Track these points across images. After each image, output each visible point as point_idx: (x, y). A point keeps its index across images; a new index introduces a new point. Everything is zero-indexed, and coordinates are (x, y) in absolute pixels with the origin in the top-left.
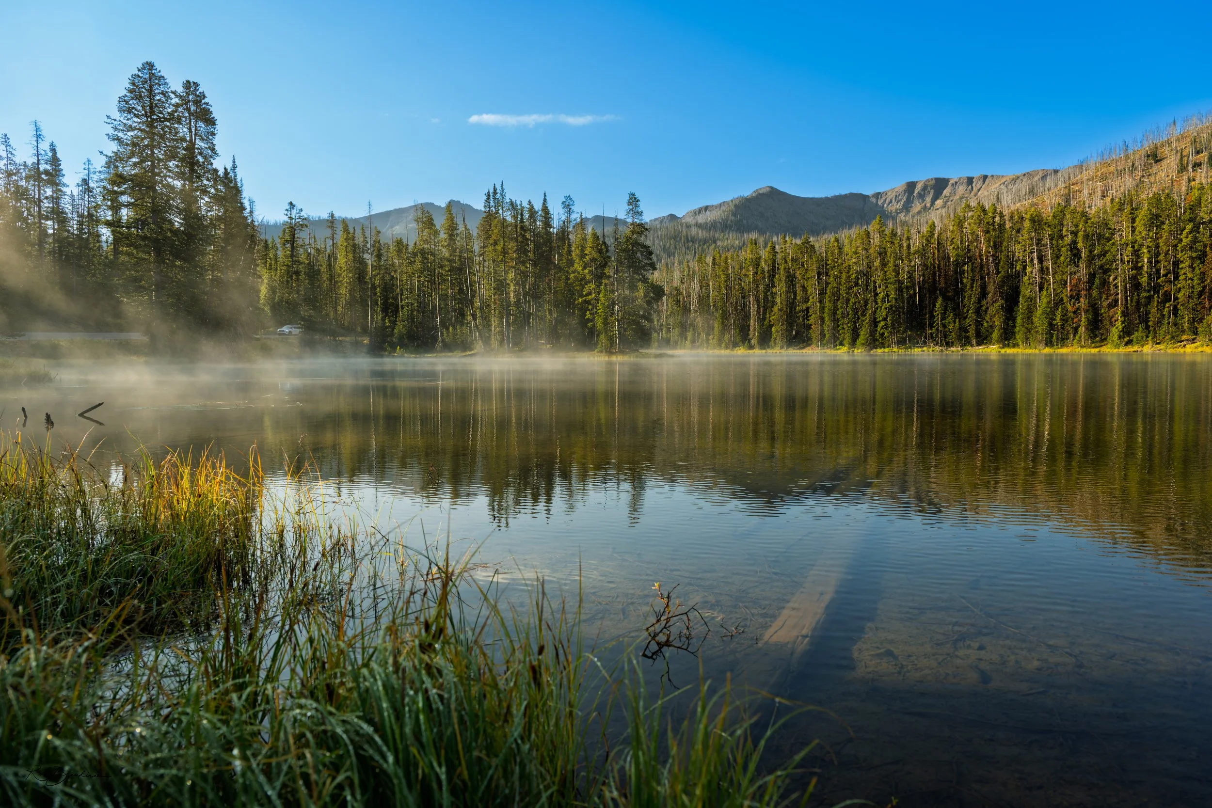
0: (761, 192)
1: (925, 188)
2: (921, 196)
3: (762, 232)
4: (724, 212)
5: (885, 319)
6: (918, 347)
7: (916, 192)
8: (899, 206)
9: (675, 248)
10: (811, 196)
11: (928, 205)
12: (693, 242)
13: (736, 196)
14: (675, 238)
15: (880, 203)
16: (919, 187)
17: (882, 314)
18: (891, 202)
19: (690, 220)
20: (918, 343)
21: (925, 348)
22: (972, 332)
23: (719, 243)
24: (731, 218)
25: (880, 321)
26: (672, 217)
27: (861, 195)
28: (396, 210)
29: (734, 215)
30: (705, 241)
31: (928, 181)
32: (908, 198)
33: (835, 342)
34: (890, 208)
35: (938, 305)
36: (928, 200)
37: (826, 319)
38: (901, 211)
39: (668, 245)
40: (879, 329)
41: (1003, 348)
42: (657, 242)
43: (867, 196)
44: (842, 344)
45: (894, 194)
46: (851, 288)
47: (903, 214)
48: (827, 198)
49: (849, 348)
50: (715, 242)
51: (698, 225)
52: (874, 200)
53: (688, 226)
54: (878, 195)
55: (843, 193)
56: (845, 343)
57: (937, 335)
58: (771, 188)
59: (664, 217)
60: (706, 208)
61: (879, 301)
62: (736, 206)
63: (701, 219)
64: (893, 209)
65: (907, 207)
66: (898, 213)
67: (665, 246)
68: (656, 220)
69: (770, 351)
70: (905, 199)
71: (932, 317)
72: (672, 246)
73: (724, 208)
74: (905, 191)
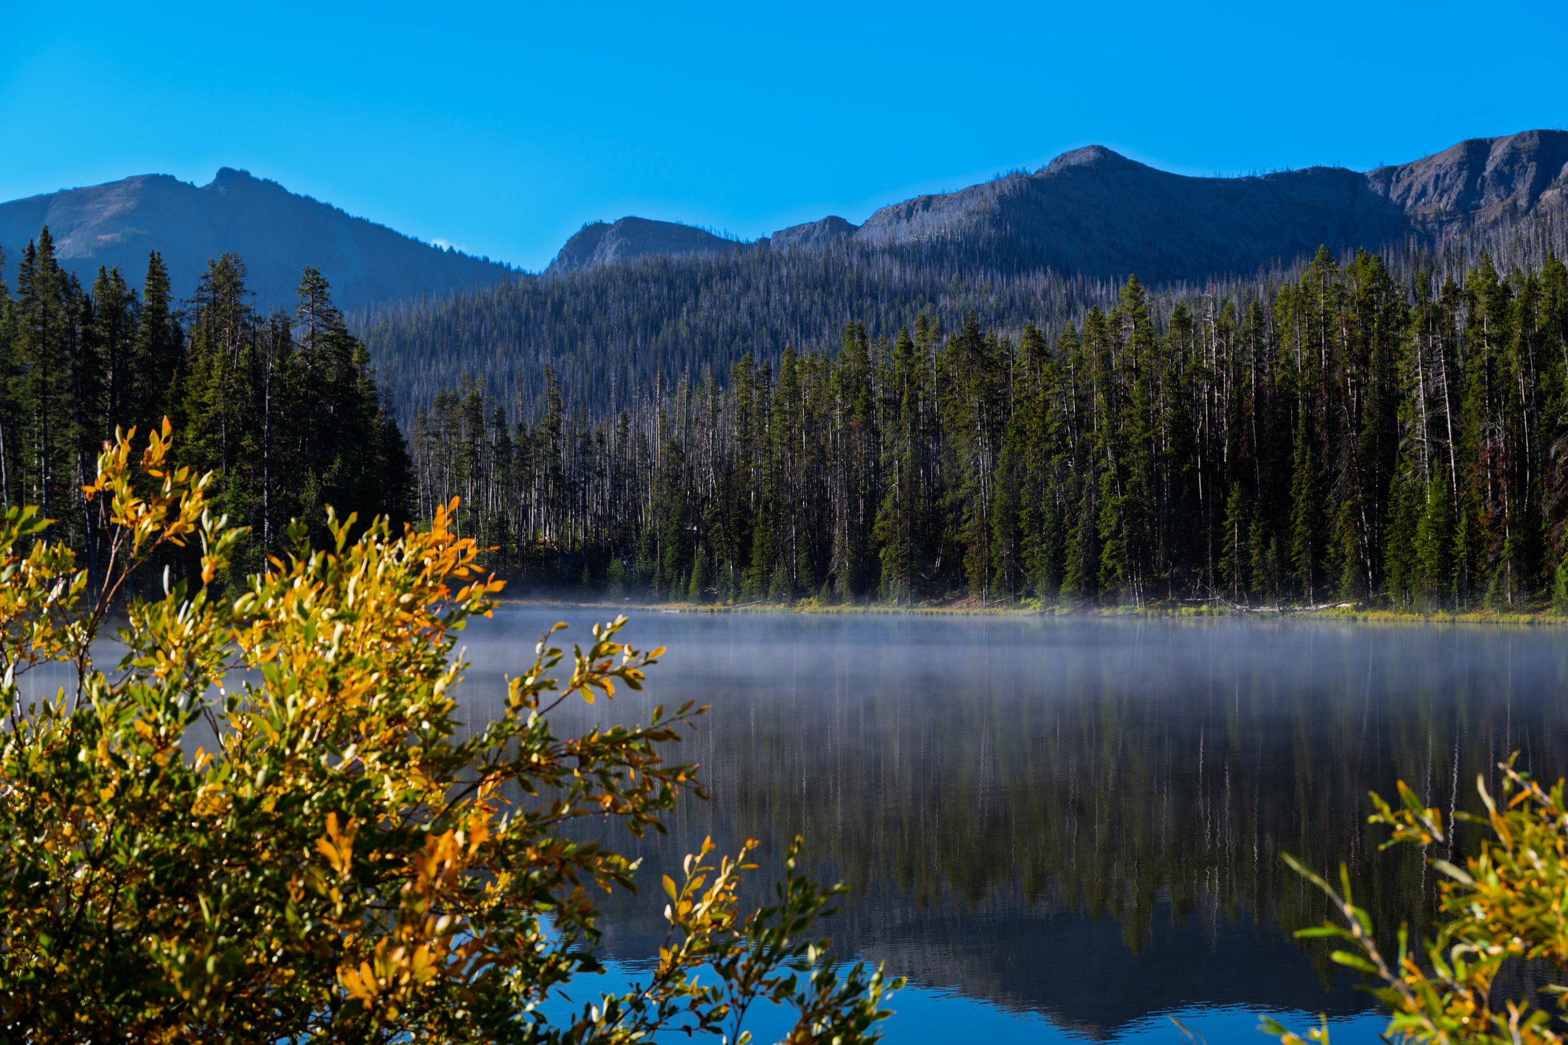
0: (1073, 162)
1: (1513, 157)
2: (1504, 180)
3: (1065, 272)
4: (970, 214)
5: (1115, 534)
6: (1190, 604)
7: (1490, 167)
8: (1445, 204)
9: (826, 312)
10: (1210, 175)
11: (1523, 202)
12: (875, 297)
13: (1003, 173)
14: (826, 285)
15: (1393, 196)
16: (1498, 152)
17: (1109, 522)
18: (1423, 193)
19: (878, 238)
20: (1188, 593)
21: (1204, 608)
22: (1304, 570)
23: (944, 301)
24: (989, 231)
25: (1106, 540)
26: (836, 224)
27: (1345, 172)
28: (64, 193)
29: (997, 222)
30: (908, 296)
31: (1521, 137)
32: (1470, 184)
33: (1017, 589)
34: (1421, 210)
35: (1231, 502)
36: (1522, 188)
37: (996, 532)
38: (1452, 217)
39: (805, 304)
40: (1104, 557)
41: (1364, 608)
42: (775, 296)
43: (1361, 176)
44: (1030, 594)
45: (1432, 172)
46: (1048, 455)
47: (1456, 227)
48: (1252, 180)
49: (1046, 605)
50: (933, 299)
51: (895, 251)
52: (1378, 188)
53: (867, 254)
54: (1389, 174)
55: (1296, 168)
56: (1037, 592)
57: (1230, 576)
58: (1102, 150)
59: (814, 225)
60: (928, 202)
61: (1105, 489)
62: (1002, 199)
63: (905, 234)
64: (1430, 212)
65: (1466, 207)
66: (1441, 224)
67: (796, 307)
68: (790, 231)
69: (874, 608)
70: (1460, 185)
71: (1220, 532)
72: (817, 309)
73: (972, 204)
74: (1461, 165)
